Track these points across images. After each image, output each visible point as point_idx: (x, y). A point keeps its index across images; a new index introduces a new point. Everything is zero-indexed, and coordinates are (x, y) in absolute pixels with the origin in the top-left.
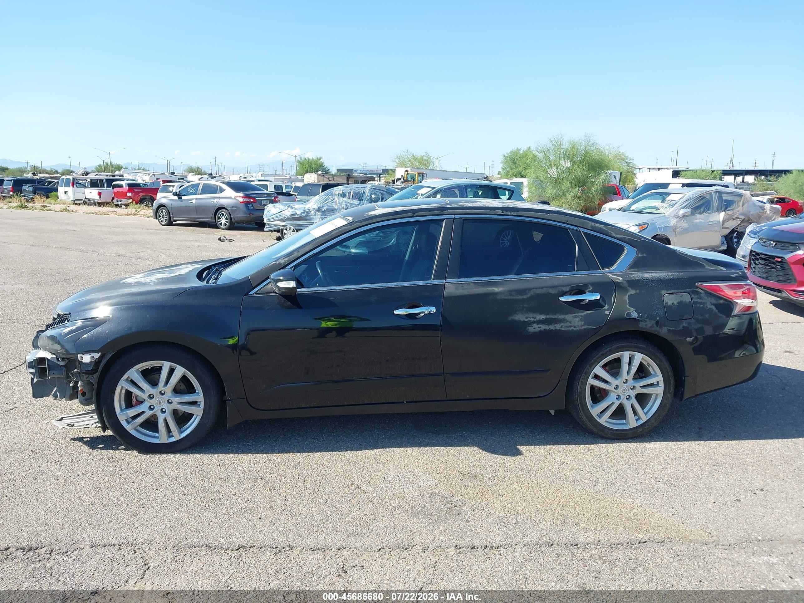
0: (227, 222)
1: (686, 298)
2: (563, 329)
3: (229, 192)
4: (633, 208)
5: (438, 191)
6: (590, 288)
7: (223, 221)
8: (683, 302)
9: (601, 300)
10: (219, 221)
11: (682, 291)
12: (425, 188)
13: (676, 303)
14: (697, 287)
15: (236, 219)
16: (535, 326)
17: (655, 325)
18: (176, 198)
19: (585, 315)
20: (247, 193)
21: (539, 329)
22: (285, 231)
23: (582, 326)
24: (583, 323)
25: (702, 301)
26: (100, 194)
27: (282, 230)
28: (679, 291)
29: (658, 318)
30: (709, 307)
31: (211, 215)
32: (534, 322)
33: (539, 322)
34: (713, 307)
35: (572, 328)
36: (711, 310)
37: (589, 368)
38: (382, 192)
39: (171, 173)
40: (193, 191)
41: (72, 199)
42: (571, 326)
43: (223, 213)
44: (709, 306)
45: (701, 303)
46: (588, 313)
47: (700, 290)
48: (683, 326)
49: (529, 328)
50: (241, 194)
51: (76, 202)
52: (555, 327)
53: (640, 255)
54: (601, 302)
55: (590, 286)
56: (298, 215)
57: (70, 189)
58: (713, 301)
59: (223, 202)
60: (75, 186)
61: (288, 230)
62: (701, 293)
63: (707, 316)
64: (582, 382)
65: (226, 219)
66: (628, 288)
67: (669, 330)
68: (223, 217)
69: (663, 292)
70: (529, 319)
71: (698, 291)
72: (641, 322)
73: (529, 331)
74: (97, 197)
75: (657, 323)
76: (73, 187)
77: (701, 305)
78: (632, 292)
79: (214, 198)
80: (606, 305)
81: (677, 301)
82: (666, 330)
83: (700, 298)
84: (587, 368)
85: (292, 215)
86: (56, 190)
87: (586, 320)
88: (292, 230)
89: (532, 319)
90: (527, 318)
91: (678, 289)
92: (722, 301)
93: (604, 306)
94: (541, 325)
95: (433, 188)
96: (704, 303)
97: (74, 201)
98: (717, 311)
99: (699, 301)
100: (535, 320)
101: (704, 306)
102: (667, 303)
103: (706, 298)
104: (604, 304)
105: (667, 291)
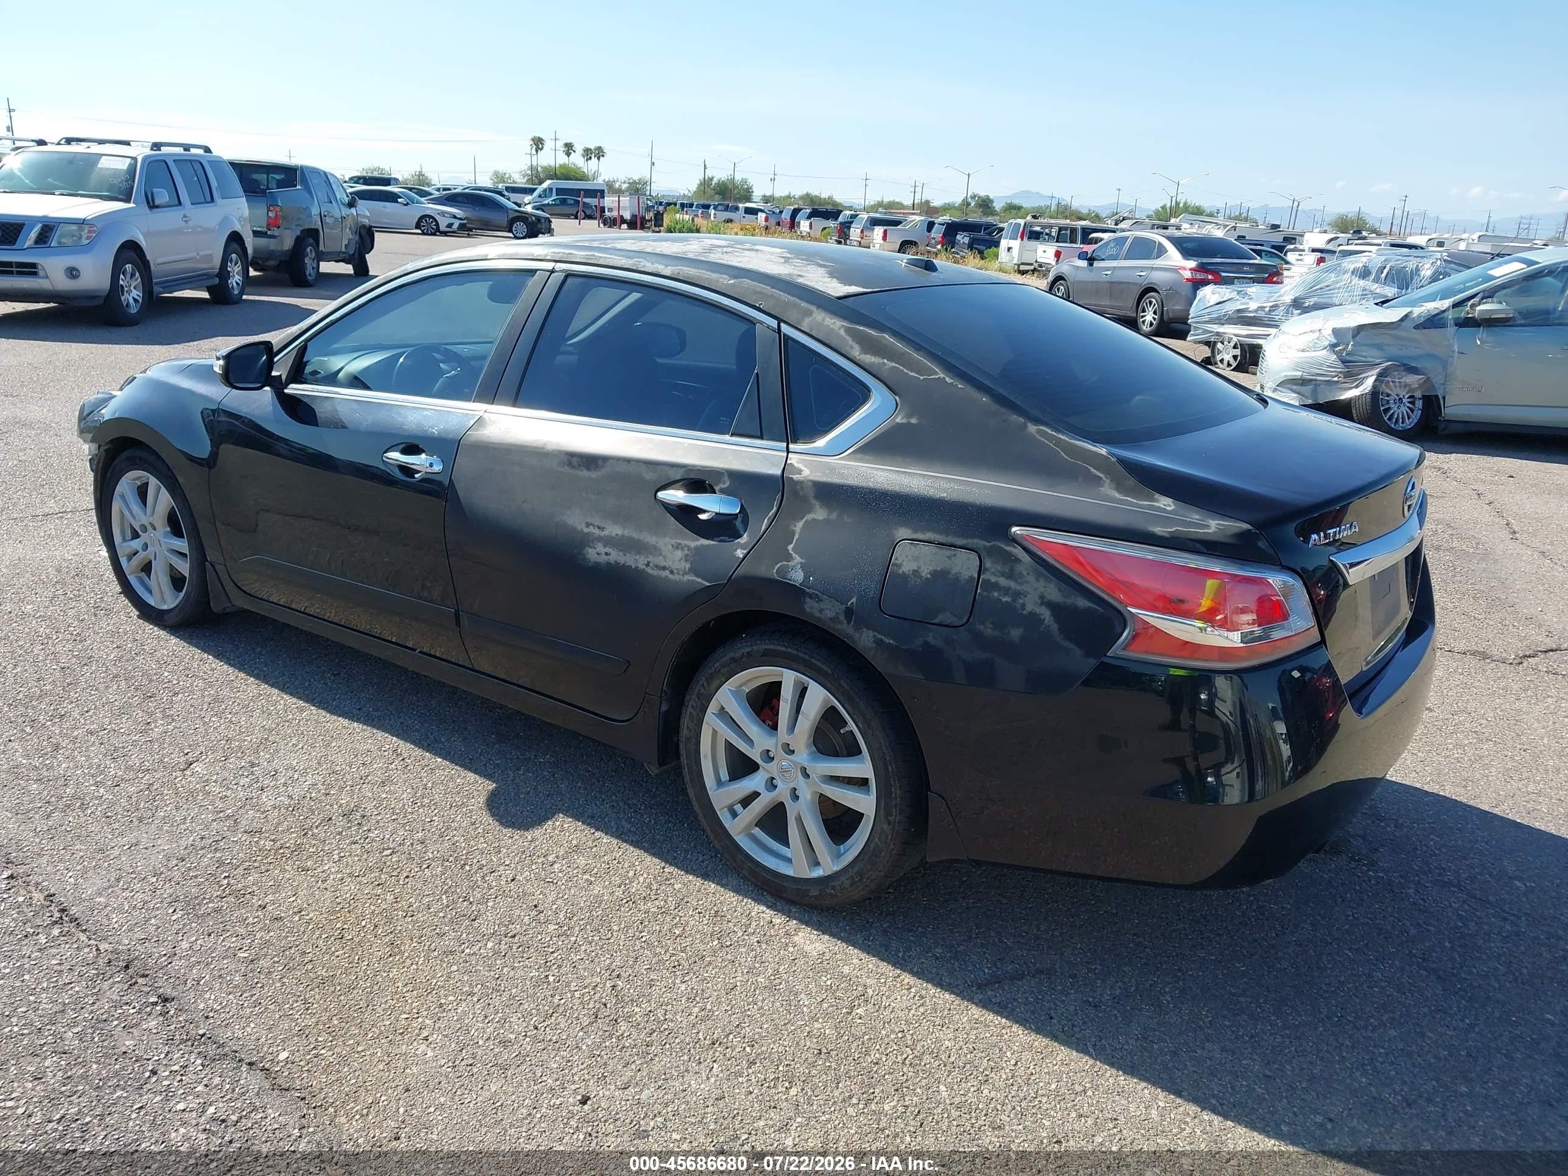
0: (1154, 319)
1: (965, 564)
2: (649, 570)
3: (1174, 257)
6: (724, 483)
7: (1149, 317)
8: (949, 573)
9: (739, 519)
10: (1143, 317)
11: (960, 542)
12: (1513, 263)
13: (925, 572)
14: (1014, 540)
15: (1171, 315)
16: (600, 548)
17: (842, 617)
18: (1084, 264)
19: (697, 548)
20: (1205, 260)
21: (606, 558)
22: (1219, 346)
23: (685, 573)
24: (688, 566)
25: (1013, 585)
26: (1058, 254)
27: (1215, 343)
28: (951, 539)
29: (854, 600)
30: (1029, 608)
31: (1131, 302)
32: (600, 539)
33: (608, 541)
34: (1046, 614)
35: (667, 573)
36: (1034, 620)
37: (706, 684)
39: (1273, 225)
40: (1113, 252)
41: (1015, 261)
42: (664, 568)
43: (1154, 300)
44: (1031, 604)
45: (1007, 591)
46: (702, 545)
47: (1018, 552)
48: (926, 643)
49: (590, 550)
50: (1192, 264)
51: (1022, 268)
52: (636, 560)
53: (898, 420)
54: (738, 523)
55: (726, 478)
56: (1251, 312)
57: (1016, 244)
58: (1054, 593)
59: (1158, 278)
60: (1025, 238)
61: (1226, 343)
62: (1017, 560)
63: (1016, 633)
64: (691, 713)
65: (1155, 313)
66: (813, 501)
67: (879, 643)
68: (1150, 309)
69: (903, 532)
70: (591, 529)
71: (1010, 554)
72: (808, 600)
73: (588, 557)
74: (1052, 260)
75: (849, 612)
76: (1022, 239)
77: (1005, 595)
78: (820, 513)
79: (1142, 269)
80: (745, 536)
81: (931, 569)
82: (872, 639)
83: (1010, 576)
84: (701, 683)
85: (1239, 311)
86: (997, 244)
87: (696, 559)
88: (1232, 344)
89: (597, 531)
90: (588, 525)
91: (946, 533)
92: (1082, 603)
93: (740, 536)
94: (611, 550)
96: (1017, 594)
97: (1019, 265)
98: (1055, 627)
99: (1003, 582)
100: (603, 534)
101: (1014, 600)
102: (899, 566)
103: (1031, 578)
104: (742, 532)
105: (915, 531)
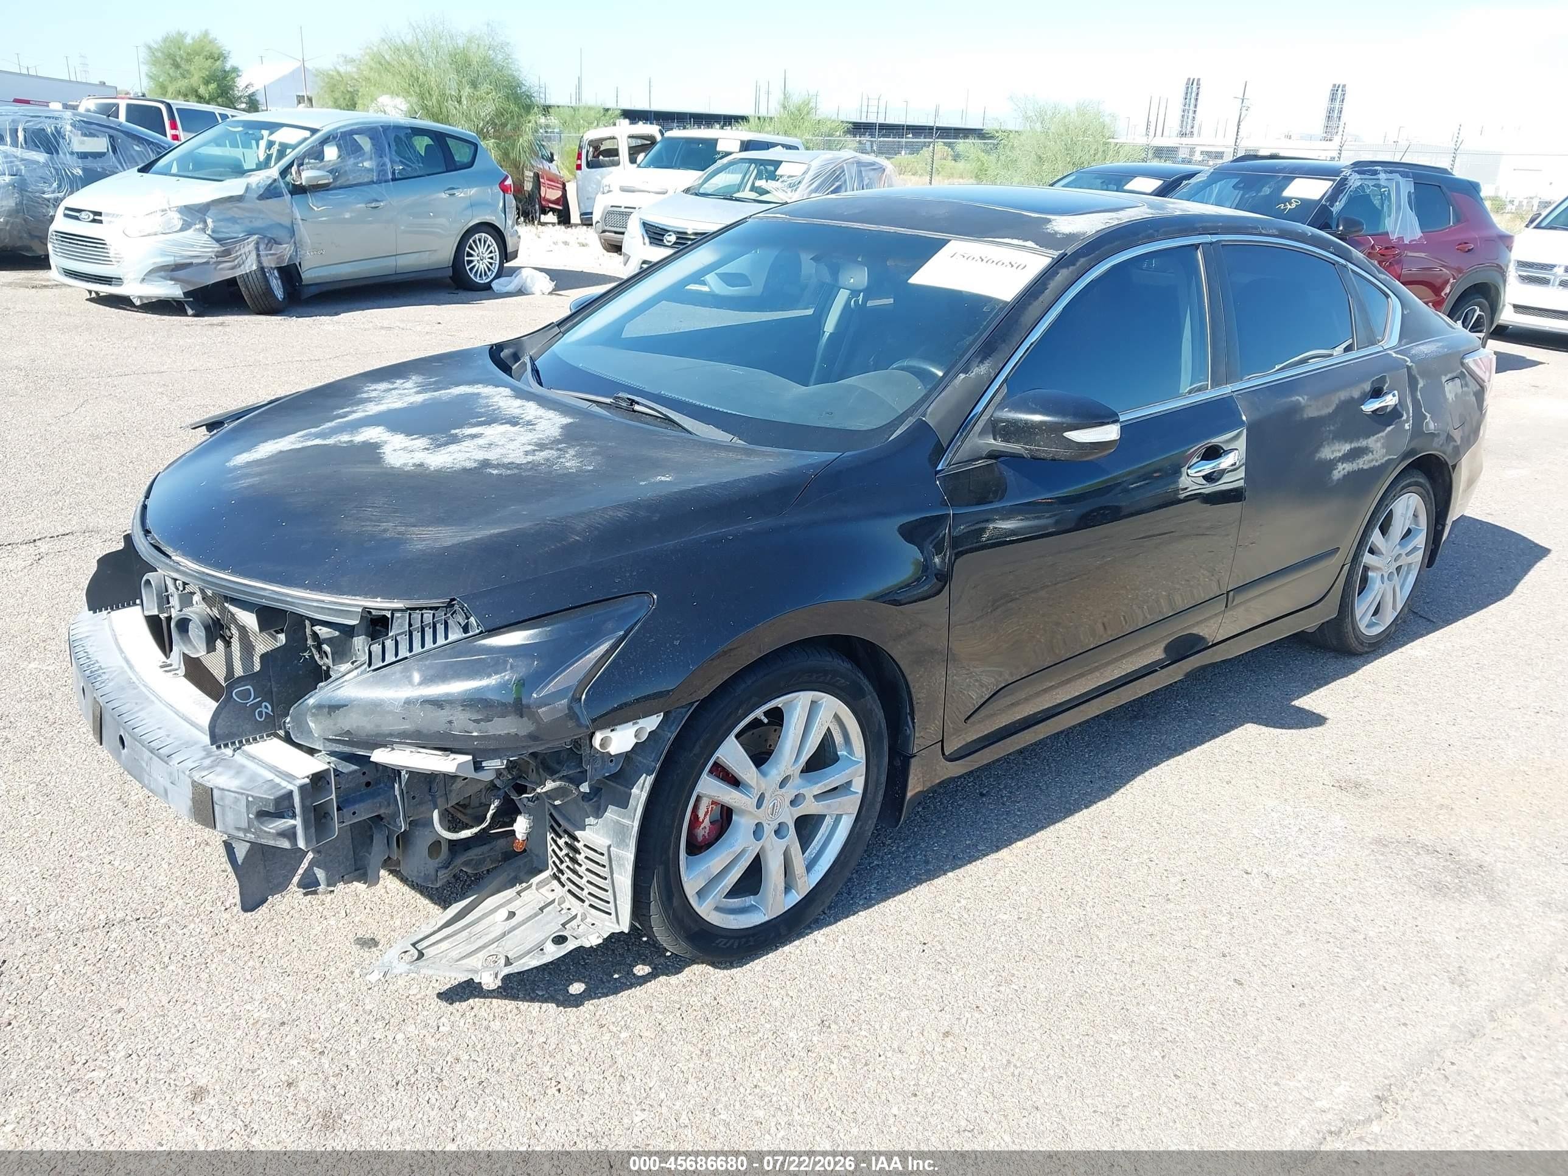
1: (1459, 387)
2: (1365, 467)
4: (709, 187)
5: (328, 138)
6: (1387, 383)
8: (1457, 394)
9: (1398, 404)
12: (285, 128)
13: (1454, 398)
14: (1464, 365)
16: (1340, 466)
17: (1445, 441)
19: (1386, 436)
21: (1343, 473)
23: (1384, 457)
24: (1384, 451)
32: (1340, 459)
33: (1344, 458)
38: (112, 132)
42: (1373, 460)
46: (1389, 432)
47: (1465, 371)
49: (1334, 472)
52: (1358, 463)
54: (1399, 407)
55: (1388, 378)
62: (1466, 376)
66: (1417, 377)
69: (1444, 379)
70: (1335, 455)
72: (1435, 439)
73: (1334, 478)
75: (1448, 436)
77: (1468, 396)
78: (1421, 383)
81: (1454, 395)
82: (1452, 448)
83: (1467, 385)
87: (1388, 443)
89: (1338, 454)
90: (1333, 452)
93: (1402, 415)
94: (1345, 465)
95: (314, 131)
99: (1466, 389)
100: (1341, 454)
102: (1449, 399)
104: (1402, 412)
